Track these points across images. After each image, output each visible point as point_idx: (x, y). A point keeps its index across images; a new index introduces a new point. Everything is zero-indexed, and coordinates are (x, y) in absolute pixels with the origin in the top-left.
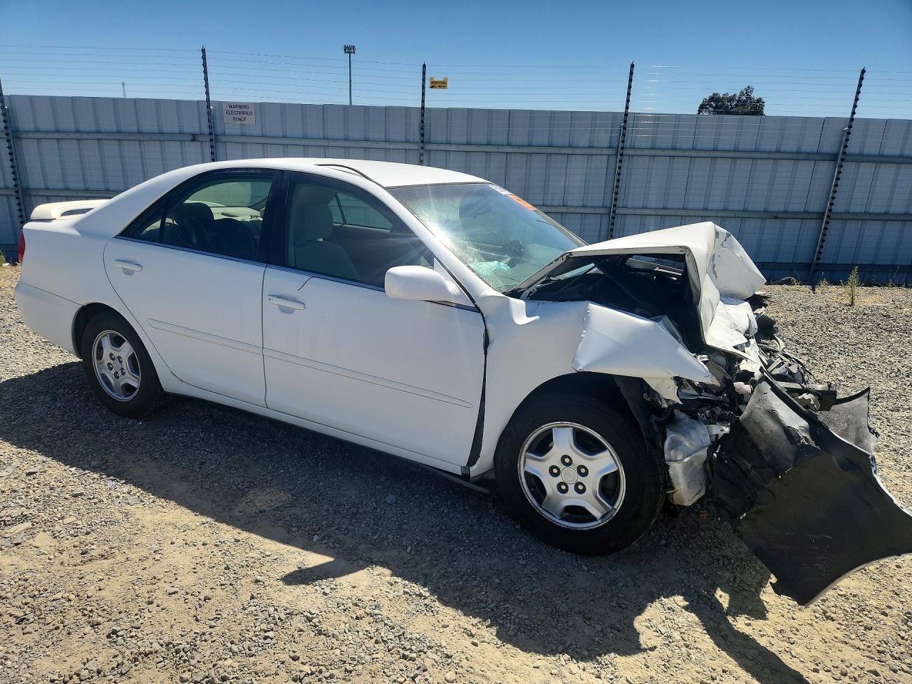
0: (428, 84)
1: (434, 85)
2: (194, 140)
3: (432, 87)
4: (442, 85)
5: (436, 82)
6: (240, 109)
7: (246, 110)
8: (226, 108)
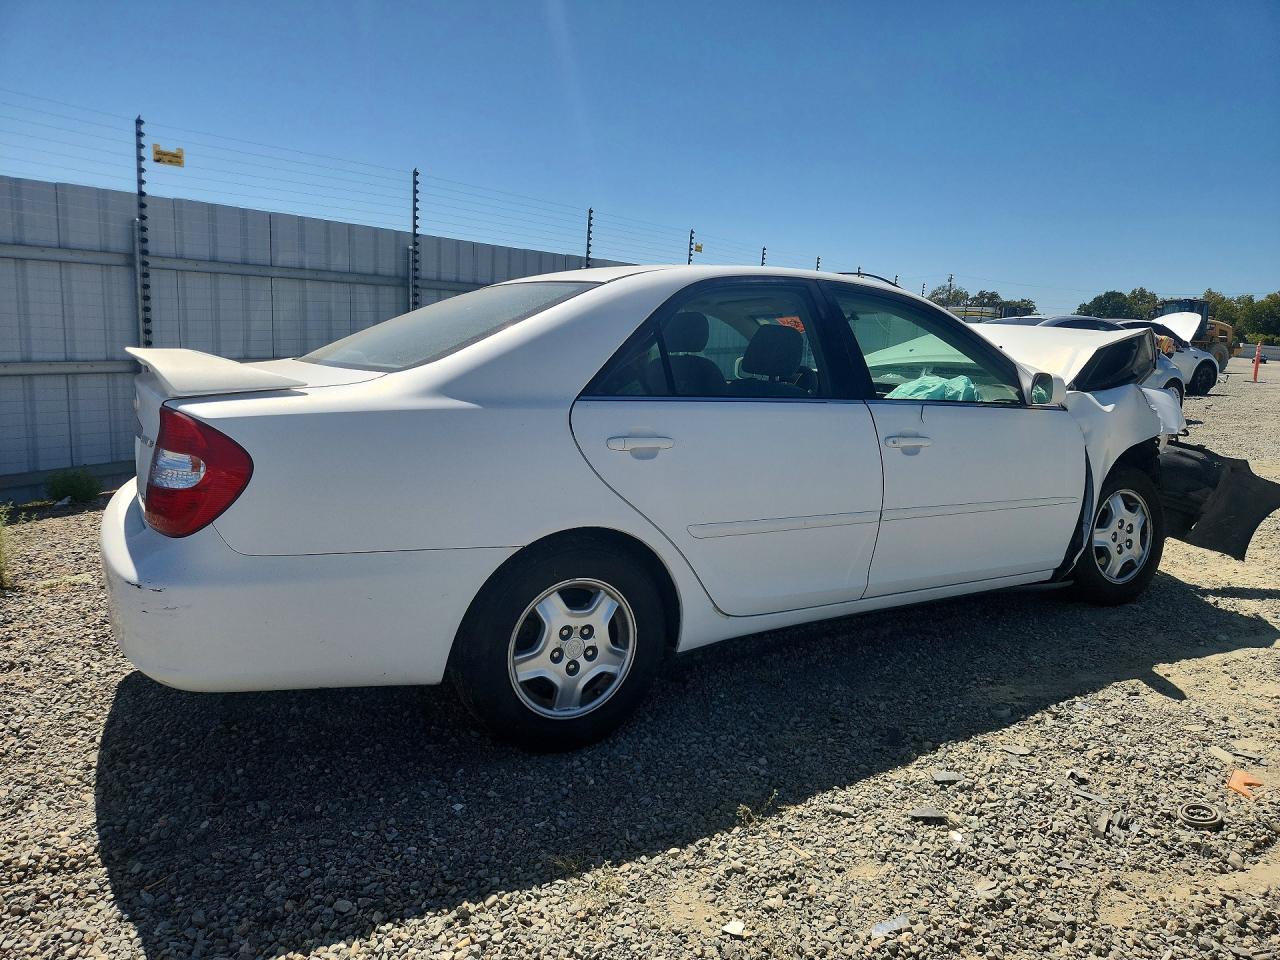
0: (148, 153)
1: (161, 157)
3: (158, 161)
4: (175, 159)
5: (165, 154)
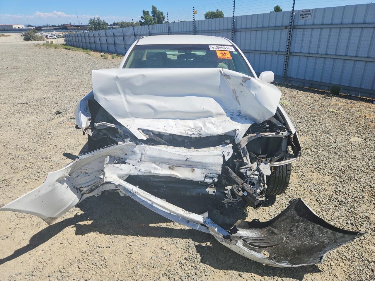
2: (286, 29)
6: (306, 13)
7: (308, 13)
8: (301, 13)
